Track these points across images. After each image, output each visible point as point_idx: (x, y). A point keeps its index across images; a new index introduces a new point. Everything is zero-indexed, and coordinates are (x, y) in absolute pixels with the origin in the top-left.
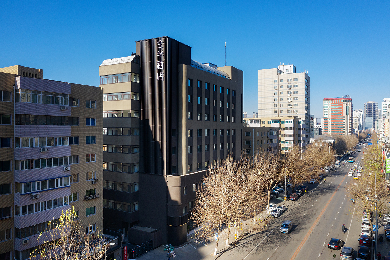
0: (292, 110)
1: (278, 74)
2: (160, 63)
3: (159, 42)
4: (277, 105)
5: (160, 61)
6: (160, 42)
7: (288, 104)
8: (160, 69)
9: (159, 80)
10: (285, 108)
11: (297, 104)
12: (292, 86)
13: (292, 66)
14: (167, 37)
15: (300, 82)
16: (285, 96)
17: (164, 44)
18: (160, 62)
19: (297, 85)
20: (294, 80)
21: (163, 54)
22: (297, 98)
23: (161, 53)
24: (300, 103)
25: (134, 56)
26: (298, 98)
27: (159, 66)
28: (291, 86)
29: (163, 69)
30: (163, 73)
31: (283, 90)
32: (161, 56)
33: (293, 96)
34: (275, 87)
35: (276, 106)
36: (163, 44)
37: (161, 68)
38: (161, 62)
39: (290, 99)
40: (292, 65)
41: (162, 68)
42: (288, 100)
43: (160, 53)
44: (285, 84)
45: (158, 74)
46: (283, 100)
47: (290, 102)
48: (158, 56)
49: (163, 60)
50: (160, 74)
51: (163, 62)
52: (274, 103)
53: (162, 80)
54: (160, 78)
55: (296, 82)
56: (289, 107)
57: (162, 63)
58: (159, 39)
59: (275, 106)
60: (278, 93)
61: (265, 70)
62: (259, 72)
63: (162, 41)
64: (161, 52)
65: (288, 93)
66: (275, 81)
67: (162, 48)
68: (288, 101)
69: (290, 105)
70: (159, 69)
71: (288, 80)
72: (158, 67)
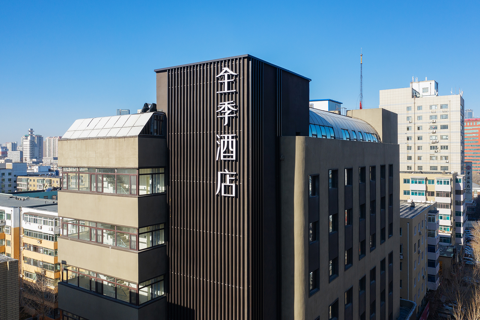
0: (439, 155)
1: (413, 97)
2: (226, 140)
3: (222, 74)
4: (413, 148)
5: (226, 136)
6: (226, 75)
7: (431, 147)
8: (225, 161)
9: (223, 194)
10: (426, 152)
11: (447, 146)
12: (439, 117)
13: (433, 83)
14: (249, 58)
15: (451, 110)
16: (426, 133)
17: (240, 80)
18: (226, 138)
19: (447, 116)
20: (441, 107)
21: (236, 112)
22: (447, 136)
23: (229, 109)
24: (451, 144)
25: (148, 115)
26: (449, 136)
27: (222, 151)
28: (436, 116)
29: (236, 161)
30: (236, 175)
31: (422, 123)
32: (229, 118)
33: (440, 132)
34: (408, 118)
35: (411, 149)
36: (235, 80)
37: (229, 157)
38: (230, 137)
39: (434, 138)
40: (434, 81)
41: (232, 157)
42: (431, 139)
43: (226, 109)
44: (426, 114)
45: (221, 174)
46: (421, 139)
47: (434, 142)
48: (221, 118)
49: (236, 133)
50: (228, 176)
51: (236, 137)
52: (406, 143)
53: (234, 195)
54: (227, 189)
55: (446, 110)
56: (433, 151)
57: (232, 142)
58: (223, 65)
59: (408, 149)
60: (413, 127)
61: (392, 90)
62: (380, 94)
63: (232, 70)
64: (229, 106)
65: (431, 128)
66: (409, 108)
67: (232, 93)
68: (431, 141)
69: (434, 148)
70: (222, 158)
71: (431, 107)
72: (220, 154)
